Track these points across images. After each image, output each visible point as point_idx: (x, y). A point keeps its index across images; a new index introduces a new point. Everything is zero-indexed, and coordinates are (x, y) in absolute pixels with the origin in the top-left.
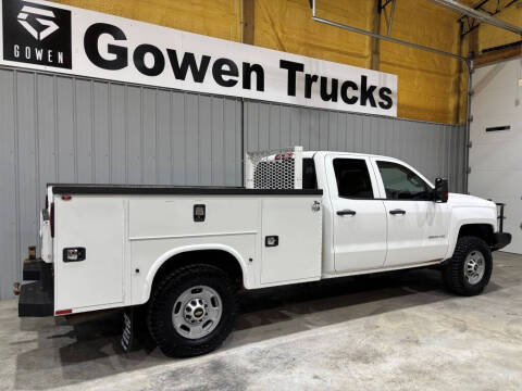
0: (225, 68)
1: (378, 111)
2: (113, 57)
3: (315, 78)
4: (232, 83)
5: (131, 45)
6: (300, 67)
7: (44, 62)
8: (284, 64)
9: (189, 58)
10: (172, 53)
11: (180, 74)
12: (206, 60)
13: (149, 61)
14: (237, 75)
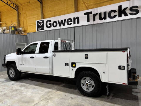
0: (69, 20)
1: (130, 17)
2: (49, 26)
3: (97, 14)
4: (71, 24)
5: (52, 22)
6: (91, 13)
7: (41, 30)
8: (85, 14)
9: (62, 21)
10: (59, 21)
11: (60, 25)
12: (65, 20)
13: (55, 24)
14: (72, 21)
